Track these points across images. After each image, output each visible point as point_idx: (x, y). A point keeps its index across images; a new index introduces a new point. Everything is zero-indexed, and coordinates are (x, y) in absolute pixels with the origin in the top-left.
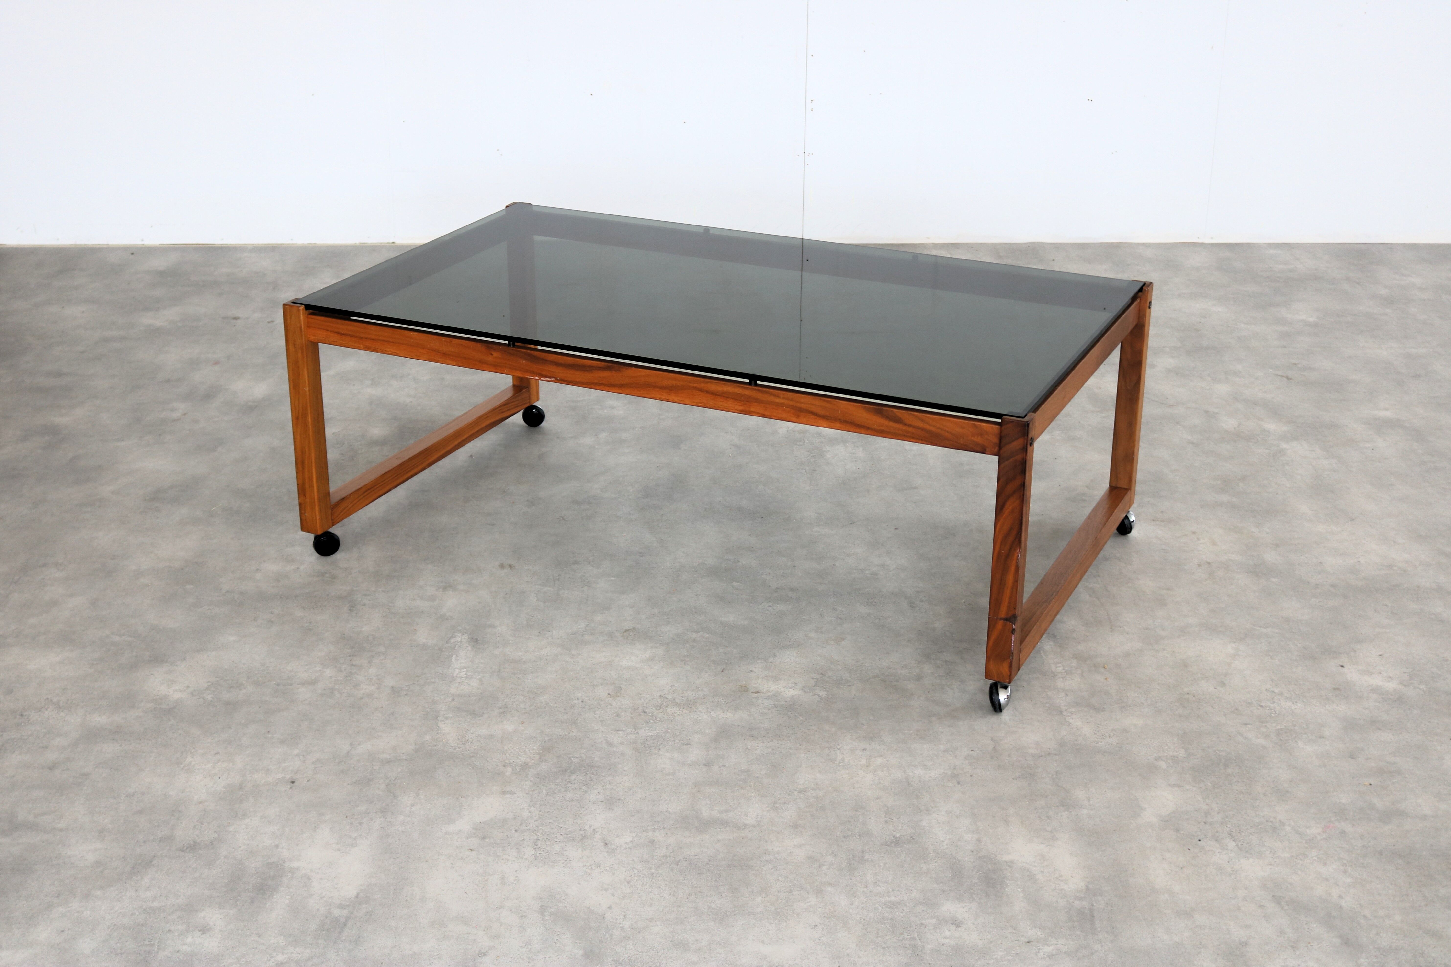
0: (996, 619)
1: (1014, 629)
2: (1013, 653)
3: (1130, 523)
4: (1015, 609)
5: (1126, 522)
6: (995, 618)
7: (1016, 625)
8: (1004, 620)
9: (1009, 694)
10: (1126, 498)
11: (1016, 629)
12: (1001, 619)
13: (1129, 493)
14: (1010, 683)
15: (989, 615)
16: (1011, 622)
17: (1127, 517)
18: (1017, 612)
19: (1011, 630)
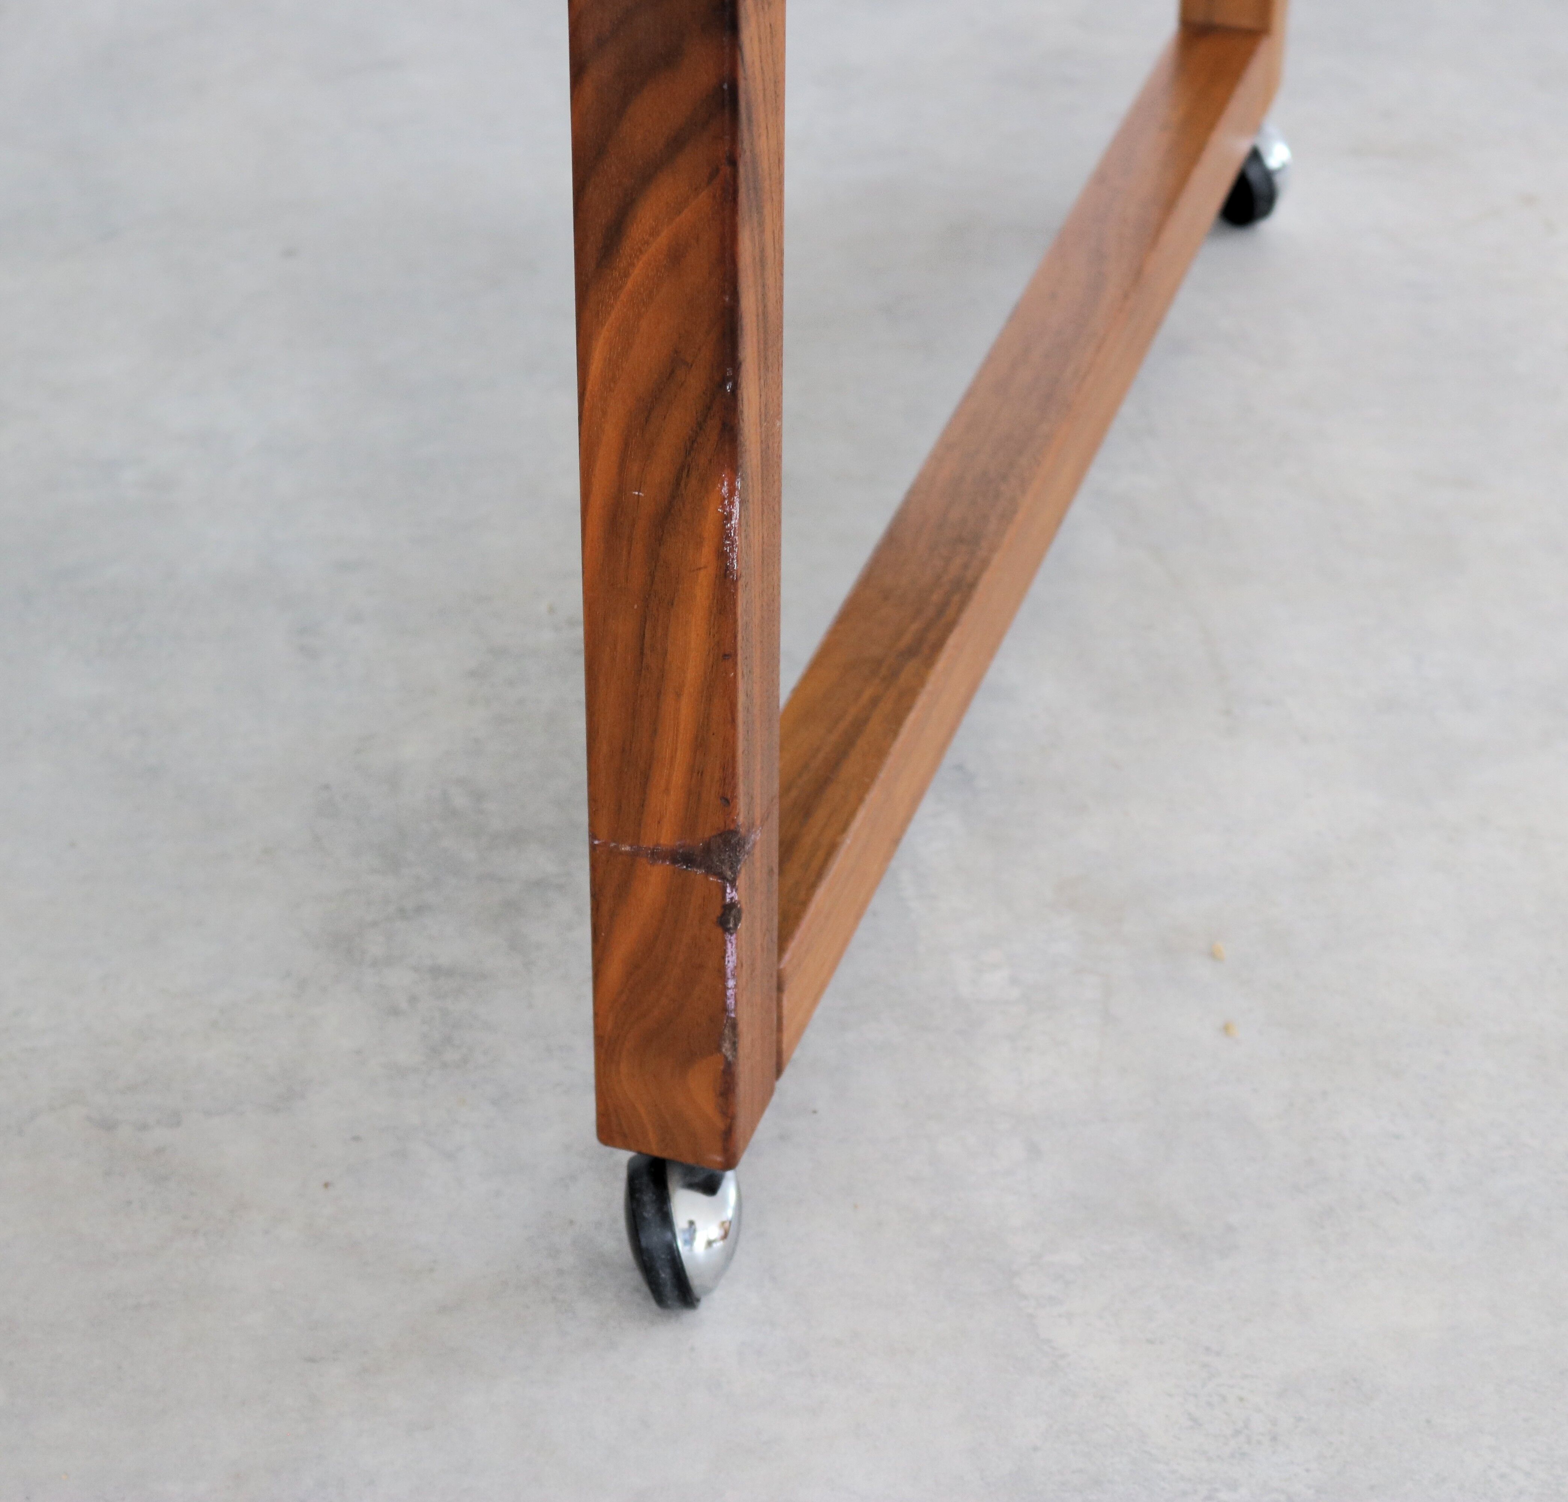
0: (634, 855)
1: (732, 905)
2: (734, 1026)
3: (1268, 176)
4: (727, 801)
5: (1254, 175)
6: (626, 848)
7: (741, 882)
8: (674, 861)
9: (729, 1213)
10: (1255, 73)
11: (744, 905)
12: (656, 855)
13: (1264, 48)
14: (730, 1163)
15: (593, 836)
16: (710, 870)
17: (1255, 156)
18: (741, 819)
19: (715, 911)
